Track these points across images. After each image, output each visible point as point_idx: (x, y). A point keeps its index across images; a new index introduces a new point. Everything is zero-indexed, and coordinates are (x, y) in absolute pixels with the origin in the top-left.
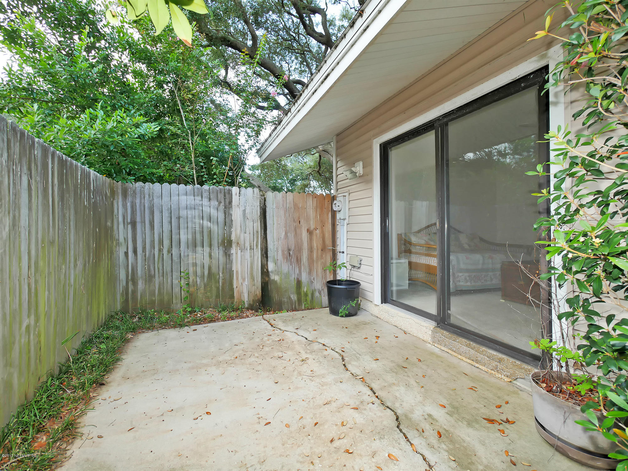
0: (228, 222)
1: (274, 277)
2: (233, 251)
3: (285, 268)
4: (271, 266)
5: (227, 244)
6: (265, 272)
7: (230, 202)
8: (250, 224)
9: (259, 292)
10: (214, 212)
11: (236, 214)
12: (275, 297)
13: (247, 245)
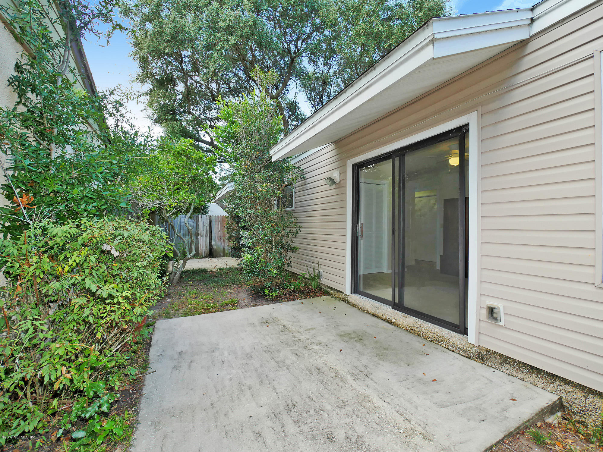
0: (197, 227)
1: (215, 247)
2: (199, 237)
3: (219, 243)
4: (213, 243)
5: (197, 234)
6: (211, 245)
7: (198, 220)
8: (205, 228)
9: (208, 252)
10: (192, 224)
11: (200, 224)
12: (215, 254)
13: (204, 235)
